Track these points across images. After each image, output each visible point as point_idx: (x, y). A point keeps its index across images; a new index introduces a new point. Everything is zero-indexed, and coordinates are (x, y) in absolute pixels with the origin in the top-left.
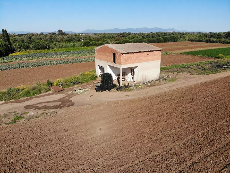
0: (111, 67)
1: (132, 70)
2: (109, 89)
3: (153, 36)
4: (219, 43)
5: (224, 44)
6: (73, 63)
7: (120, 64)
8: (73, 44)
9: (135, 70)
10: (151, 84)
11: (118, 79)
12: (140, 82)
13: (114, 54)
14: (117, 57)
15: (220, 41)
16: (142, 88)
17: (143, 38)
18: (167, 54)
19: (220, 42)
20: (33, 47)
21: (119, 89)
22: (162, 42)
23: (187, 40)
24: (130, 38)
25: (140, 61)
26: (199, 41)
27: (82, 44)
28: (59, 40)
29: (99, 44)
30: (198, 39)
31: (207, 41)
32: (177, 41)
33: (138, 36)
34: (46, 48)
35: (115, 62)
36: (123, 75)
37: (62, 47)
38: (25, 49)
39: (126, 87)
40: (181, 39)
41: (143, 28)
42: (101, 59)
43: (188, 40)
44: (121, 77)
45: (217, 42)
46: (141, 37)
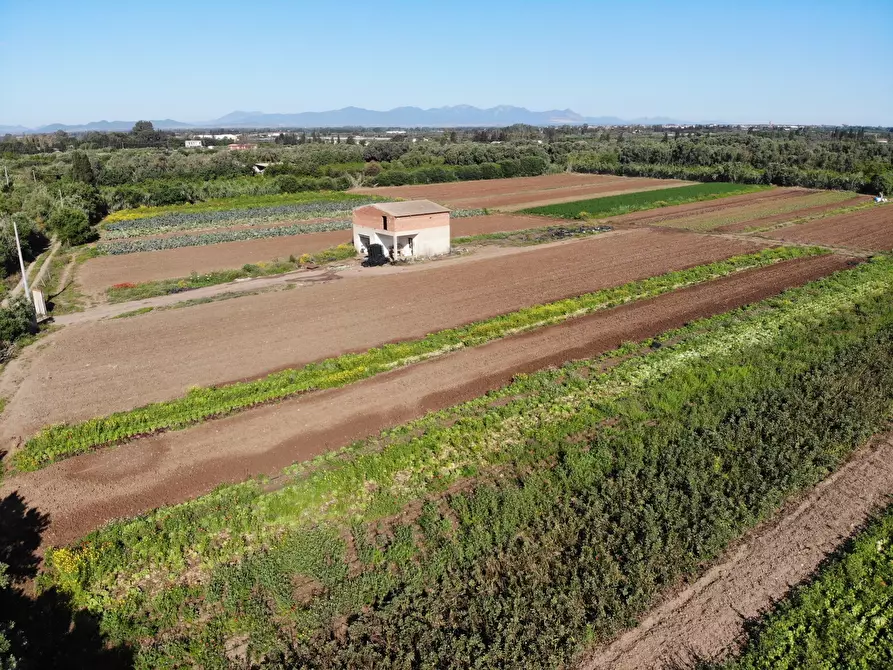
0: (380, 235)
1: (410, 239)
2: (381, 264)
3: (475, 156)
4: (649, 176)
5: (661, 180)
6: (293, 234)
7: (393, 230)
8: (252, 188)
9: (414, 240)
10: (438, 258)
11: (391, 253)
12: (422, 257)
13: (385, 218)
14: (389, 222)
15: (651, 170)
16: (423, 262)
17: (446, 162)
18: (487, 213)
19: (650, 174)
20: (151, 197)
21: (394, 263)
22: (499, 176)
23: (570, 168)
24: (408, 163)
25: (420, 227)
26: (603, 172)
27: (278, 187)
28: (187, 171)
29: (321, 185)
30: (599, 165)
31: (619, 173)
32: (541, 174)
33: (433, 158)
34: (184, 200)
35: (385, 228)
36: (399, 248)
37: (224, 196)
38: (131, 203)
39: (404, 262)
40: (554, 166)
41: (456, 107)
42: (363, 225)
43: (574, 170)
44: (396, 250)
45: (643, 175)
46: (441, 159)
